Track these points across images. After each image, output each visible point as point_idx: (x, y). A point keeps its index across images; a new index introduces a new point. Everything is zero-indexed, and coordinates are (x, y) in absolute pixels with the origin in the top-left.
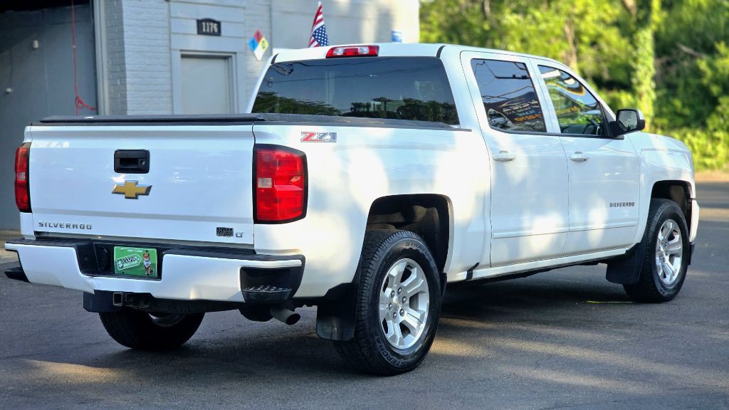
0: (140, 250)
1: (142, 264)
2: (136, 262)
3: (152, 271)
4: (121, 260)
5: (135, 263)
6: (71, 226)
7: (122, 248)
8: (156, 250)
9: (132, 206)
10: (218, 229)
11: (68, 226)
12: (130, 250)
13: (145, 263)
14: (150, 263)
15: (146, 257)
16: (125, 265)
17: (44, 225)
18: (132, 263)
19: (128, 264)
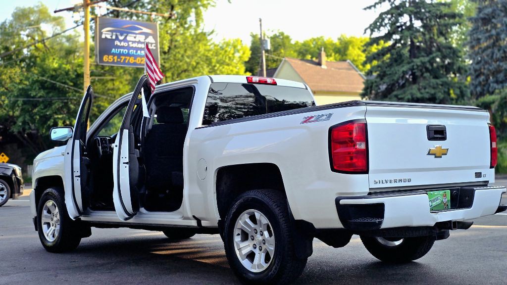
0: (442, 192)
3: (447, 205)
4: (431, 201)
5: (438, 202)
6: (398, 181)
7: (432, 192)
8: (449, 191)
10: (476, 173)
12: (436, 193)
13: (444, 200)
14: (446, 200)
15: (445, 196)
16: (434, 203)
17: (378, 183)
18: (437, 202)
19: (435, 203)
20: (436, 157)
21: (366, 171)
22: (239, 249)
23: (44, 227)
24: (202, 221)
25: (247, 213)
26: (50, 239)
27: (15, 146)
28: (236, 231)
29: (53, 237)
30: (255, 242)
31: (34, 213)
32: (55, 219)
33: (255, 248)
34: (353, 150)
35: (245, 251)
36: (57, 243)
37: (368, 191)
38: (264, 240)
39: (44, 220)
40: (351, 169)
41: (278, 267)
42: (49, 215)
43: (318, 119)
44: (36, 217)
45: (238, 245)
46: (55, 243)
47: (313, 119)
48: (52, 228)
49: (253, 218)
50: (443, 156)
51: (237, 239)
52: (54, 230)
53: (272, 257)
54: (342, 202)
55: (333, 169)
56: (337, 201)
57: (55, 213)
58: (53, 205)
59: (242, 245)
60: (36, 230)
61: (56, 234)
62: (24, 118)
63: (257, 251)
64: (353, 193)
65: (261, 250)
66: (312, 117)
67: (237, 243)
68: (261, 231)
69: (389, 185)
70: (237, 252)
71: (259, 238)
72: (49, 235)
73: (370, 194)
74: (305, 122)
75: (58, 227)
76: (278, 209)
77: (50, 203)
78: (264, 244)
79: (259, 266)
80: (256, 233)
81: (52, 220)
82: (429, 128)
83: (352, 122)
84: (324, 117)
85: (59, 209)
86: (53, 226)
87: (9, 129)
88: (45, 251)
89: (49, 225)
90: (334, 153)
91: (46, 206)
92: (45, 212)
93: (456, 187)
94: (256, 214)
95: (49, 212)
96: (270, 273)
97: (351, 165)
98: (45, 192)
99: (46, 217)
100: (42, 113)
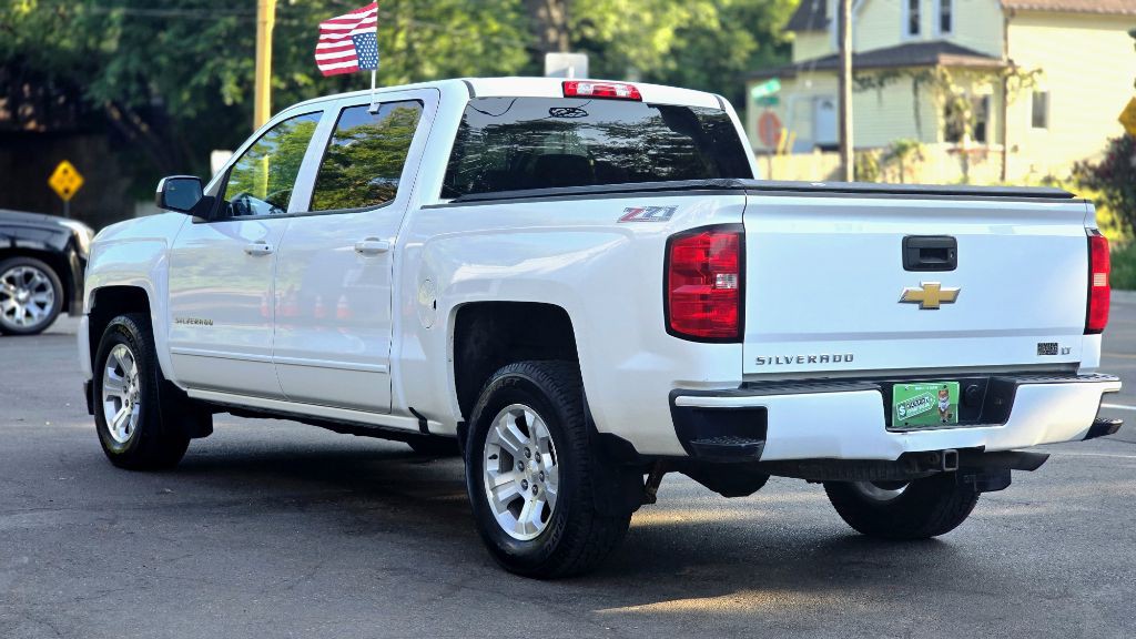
0: (935, 386)
1: (936, 406)
2: (928, 404)
3: (950, 416)
4: (903, 405)
5: (926, 406)
6: (818, 360)
7: (907, 386)
8: (957, 384)
9: (928, 320)
10: (1039, 345)
11: (811, 360)
12: (918, 387)
13: (941, 404)
14: (948, 404)
15: (943, 396)
16: (909, 411)
17: (767, 363)
18: (921, 407)
19: (915, 409)
20: (921, 308)
21: (739, 338)
22: (494, 489)
23: (109, 407)
24: (429, 422)
25: (511, 412)
26: (119, 436)
27: (102, 144)
28: (489, 450)
29: (127, 431)
30: (526, 476)
31: (87, 372)
32: (132, 389)
33: (525, 488)
34: (707, 290)
35: (504, 494)
36: (131, 447)
37: (740, 379)
38: (542, 472)
39: (108, 389)
40: (704, 332)
41: (560, 532)
42: (119, 378)
43: (648, 216)
44: (90, 383)
45: (492, 480)
46: (128, 447)
47: (640, 215)
48: (125, 410)
49: (521, 423)
50: (941, 306)
51: (491, 466)
52: (129, 416)
53: (552, 509)
54: (682, 401)
55: (670, 331)
56: (672, 398)
57: (132, 377)
58: (127, 354)
59: (500, 480)
60: (91, 412)
61: (133, 427)
62: (126, 63)
63: (528, 496)
64: (704, 384)
65: (535, 493)
66: (639, 211)
67: (490, 476)
68: (538, 454)
69: (794, 368)
70: (490, 495)
71: (533, 465)
72: (118, 425)
73: (745, 386)
74: (625, 219)
75: (136, 411)
76: (569, 406)
77: (121, 352)
78: (542, 480)
79: (530, 527)
80: (529, 457)
81: (126, 392)
82: (909, 243)
83: (711, 229)
84: (660, 214)
85: (138, 368)
86: (127, 405)
87: (86, 91)
88: (109, 465)
89: (118, 401)
90: (673, 294)
91: (113, 357)
92: (110, 372)
93: (978, 374)
94: (526, 414)
95: (119, 371)
96: (547, 543)
97: (703, 323)
98: (111, 324)
99: (112, 382)
100: (179, 48)
